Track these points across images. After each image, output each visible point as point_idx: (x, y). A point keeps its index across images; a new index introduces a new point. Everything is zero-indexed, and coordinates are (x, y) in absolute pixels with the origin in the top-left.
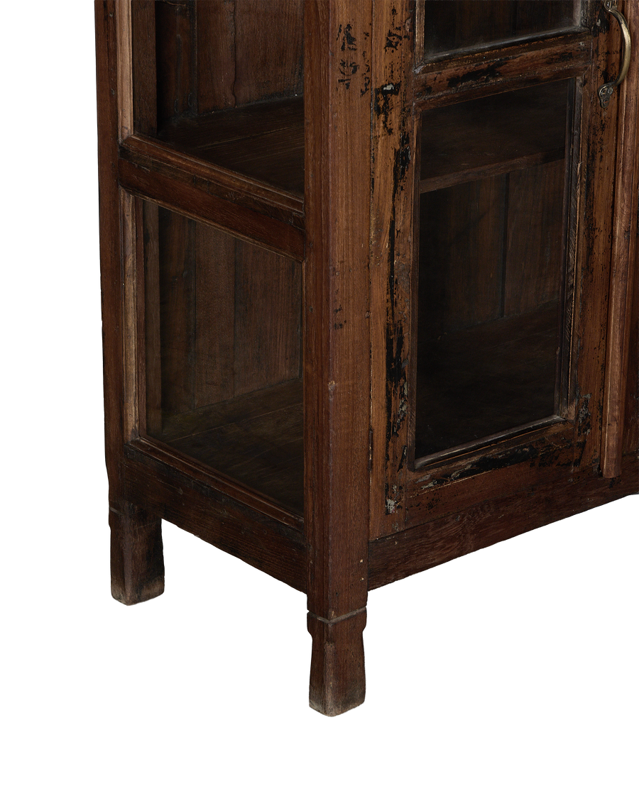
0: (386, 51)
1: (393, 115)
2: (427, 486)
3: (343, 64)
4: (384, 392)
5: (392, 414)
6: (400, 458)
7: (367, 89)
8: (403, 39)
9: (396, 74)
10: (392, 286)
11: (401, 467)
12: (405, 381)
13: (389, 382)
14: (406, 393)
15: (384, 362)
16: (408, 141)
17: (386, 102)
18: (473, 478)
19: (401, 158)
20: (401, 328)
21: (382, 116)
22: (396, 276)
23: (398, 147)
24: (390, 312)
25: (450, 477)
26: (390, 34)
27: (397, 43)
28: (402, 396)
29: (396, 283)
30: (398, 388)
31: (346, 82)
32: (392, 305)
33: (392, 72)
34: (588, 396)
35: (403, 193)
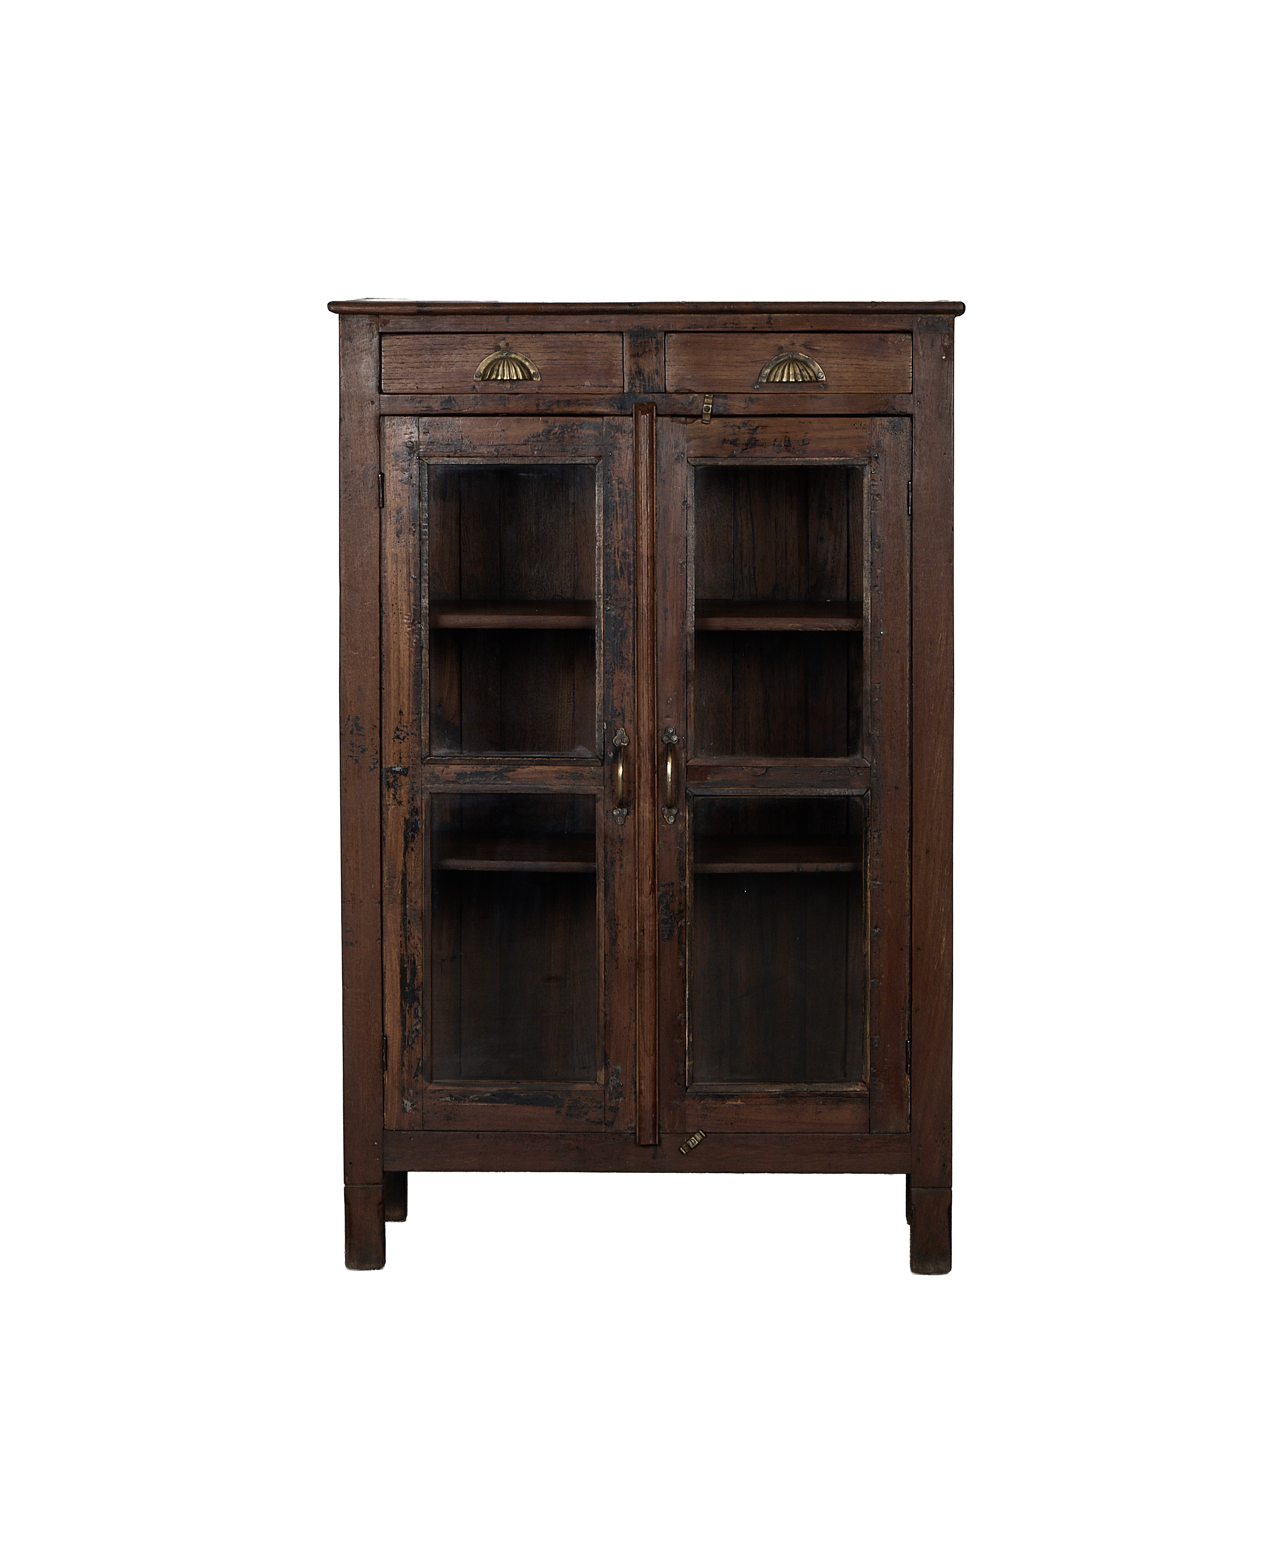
0: (394, 741)
1: (402, 791)
2: (444, 1100)
3: (352, 744)
4: (398, 1009)
5: (407, 1030)
6: (415, 1067)
7: (374, 768)
8: (410, 735)
9: (404, 760)
10: (405, 925)
11: (416, 1075)
12: (419, 1004)
13: (403, 1002)
14: (420, 1015)
15: (399, 984)
16: (417, 814)
17: (396, 780)
18: (493, 1106)
19: (411, 828)
20: (415, 961)
21: (392, 790)
22: (408, 918)
23: (407, 817)
24: (404, 945)
25: (468, 1098)
26: (398, 729)
27: (404, 738)
28: (417, 1017)
29: (409, 923)
30: (413, 1009)
31: (355, 758)
32: (406, 940)
33: (401, 758)
34: (619, 1068)
35: (413, 854)
